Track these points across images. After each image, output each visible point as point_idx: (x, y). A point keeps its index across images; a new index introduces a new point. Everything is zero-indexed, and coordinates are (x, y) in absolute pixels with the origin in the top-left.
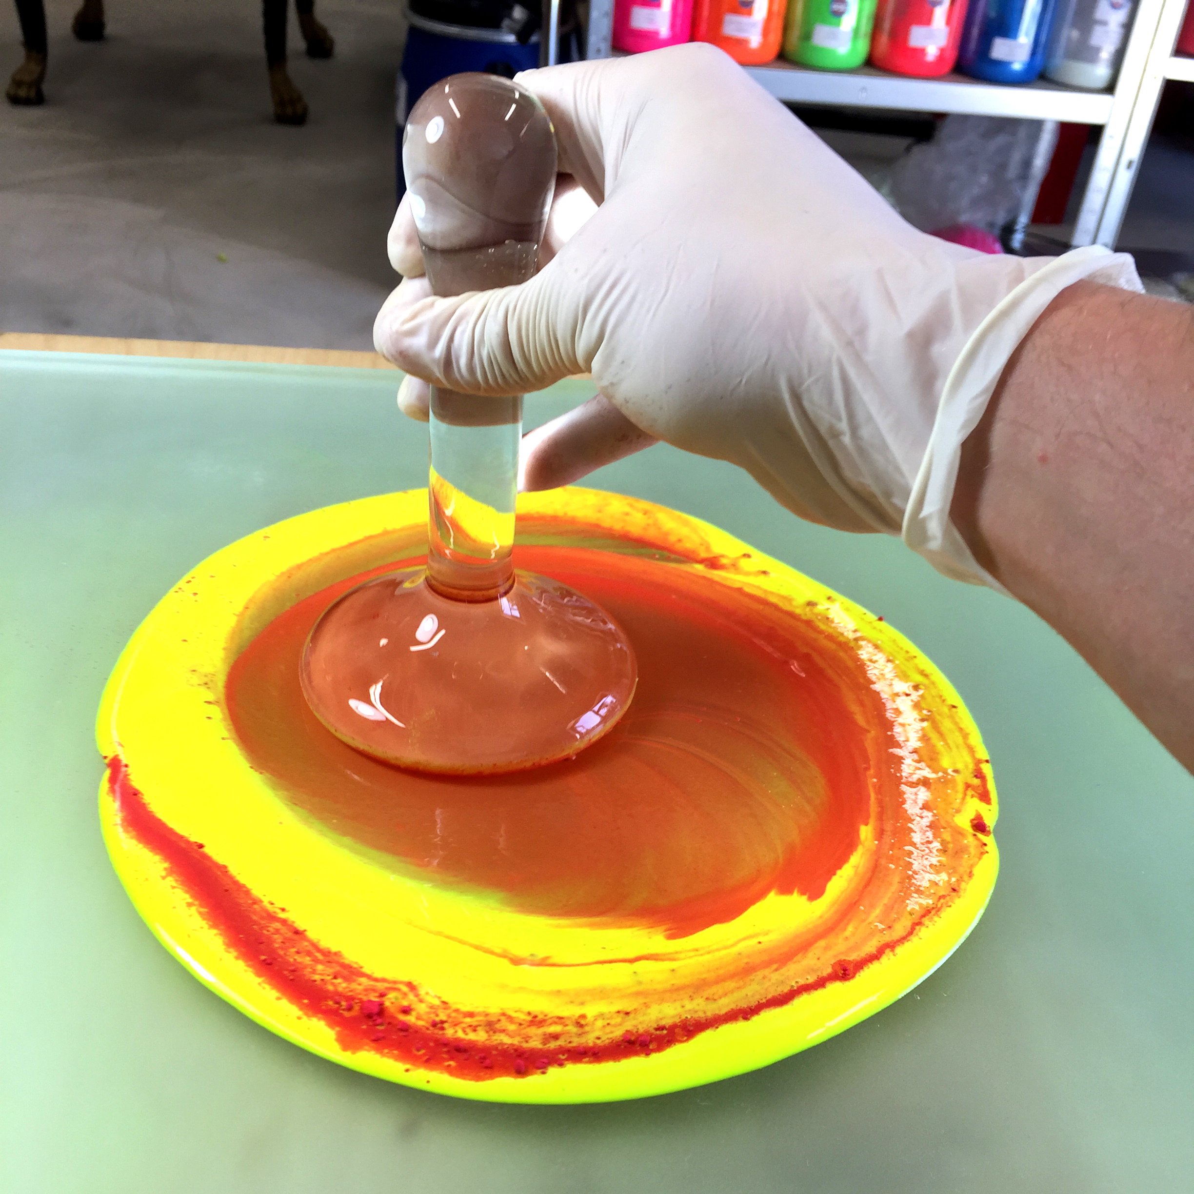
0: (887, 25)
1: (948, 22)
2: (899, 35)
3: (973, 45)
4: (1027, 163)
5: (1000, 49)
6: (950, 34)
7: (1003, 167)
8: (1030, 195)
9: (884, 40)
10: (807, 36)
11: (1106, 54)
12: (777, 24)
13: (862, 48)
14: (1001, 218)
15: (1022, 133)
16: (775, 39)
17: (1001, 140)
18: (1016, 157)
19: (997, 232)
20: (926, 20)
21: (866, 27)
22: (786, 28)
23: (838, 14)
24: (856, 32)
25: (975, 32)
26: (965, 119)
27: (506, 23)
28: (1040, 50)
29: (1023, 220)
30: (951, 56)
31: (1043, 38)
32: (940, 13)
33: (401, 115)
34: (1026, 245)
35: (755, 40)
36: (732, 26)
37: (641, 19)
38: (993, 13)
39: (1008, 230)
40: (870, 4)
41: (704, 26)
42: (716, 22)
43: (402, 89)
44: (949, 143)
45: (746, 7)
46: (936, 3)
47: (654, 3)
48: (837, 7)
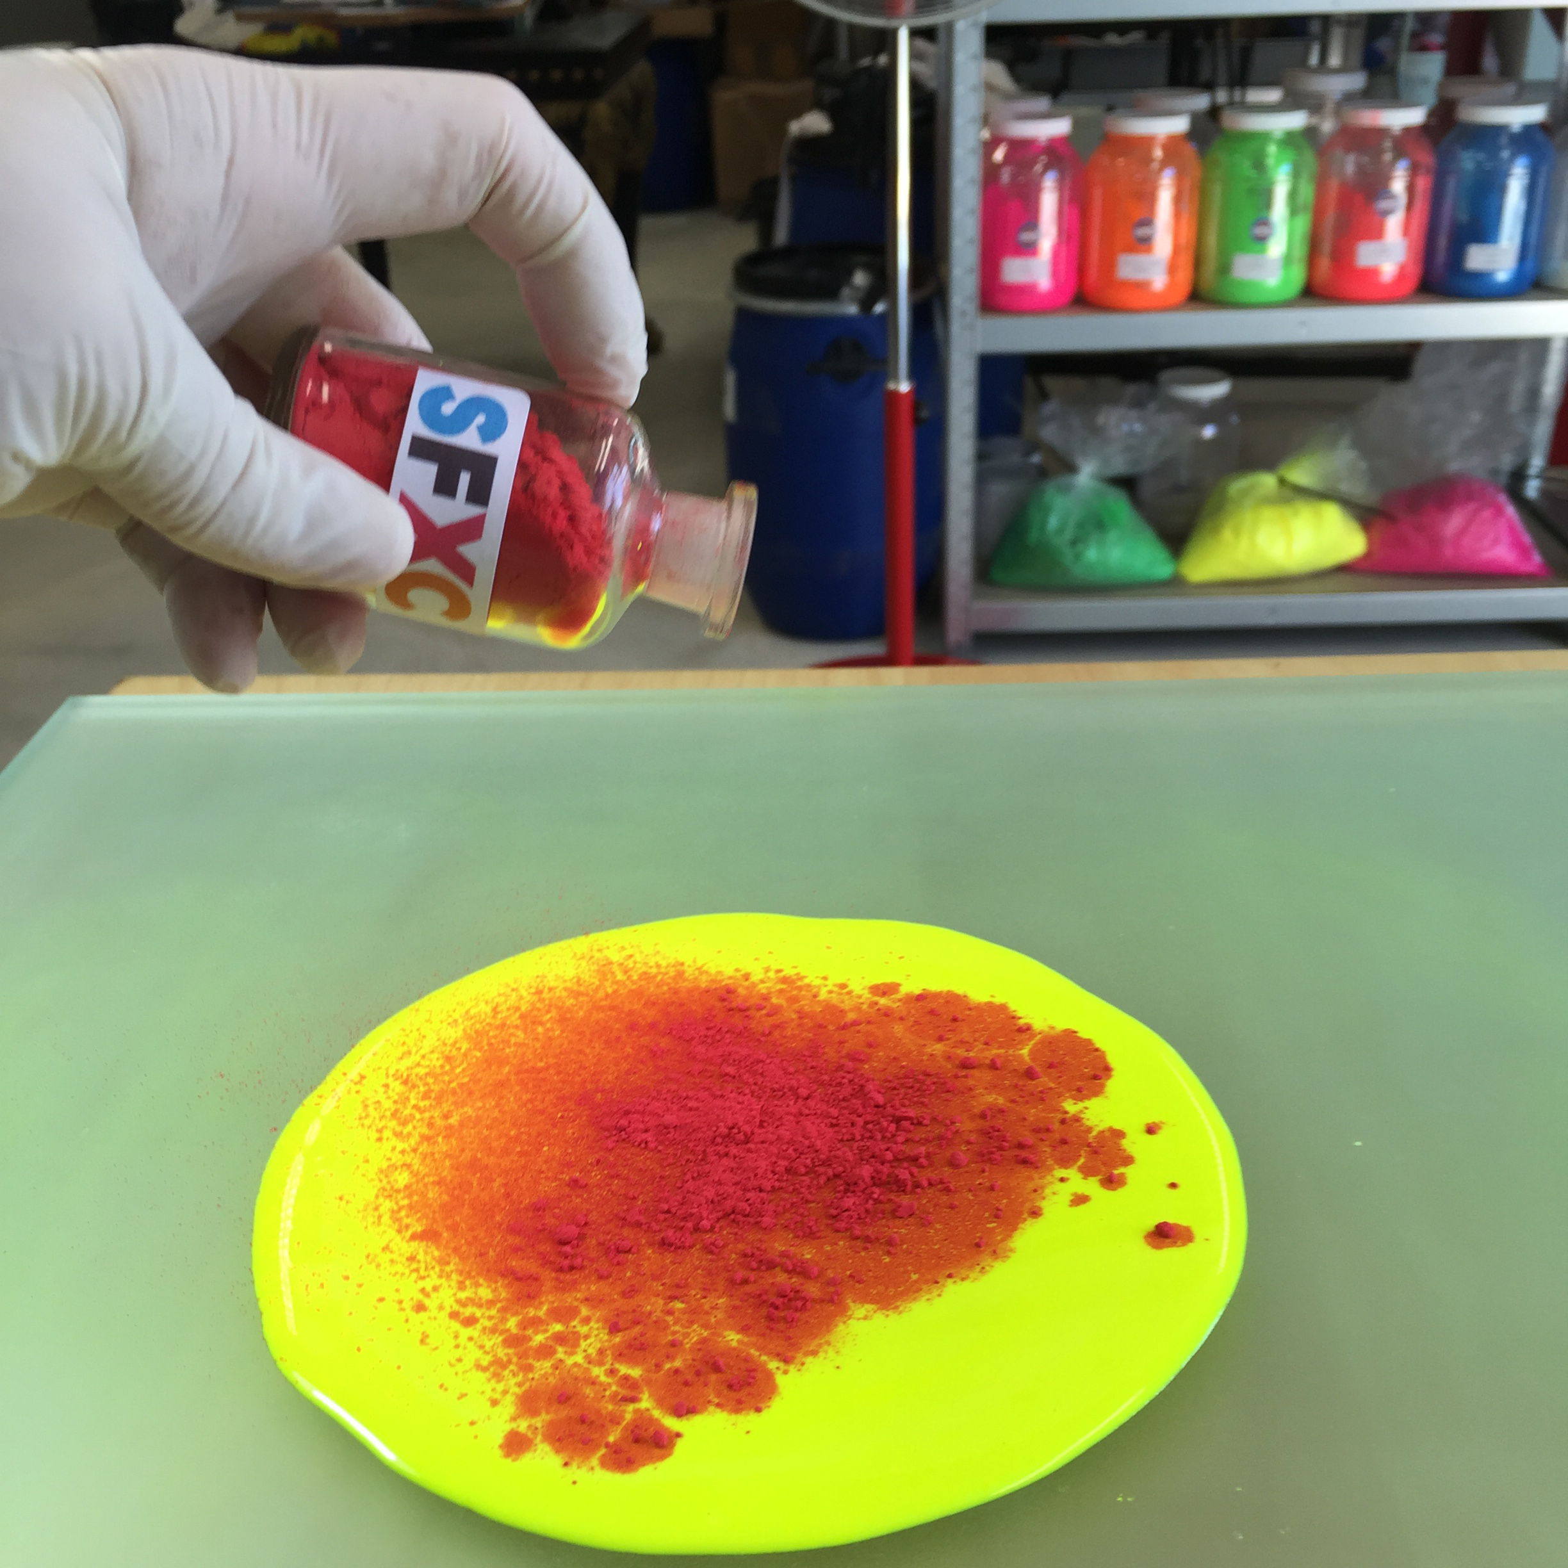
0: (1327, 247)
1: (1406, 232)
2: (1343, 256)
3: (1441, 257)
4: (1534, 393)
5: (1477, 258)
6: (1410, 247)
7: (1502, 399)
8: (1543, 430)
9: (1325, 264)
10: (1225, 269)
12: (1186, 262)
13: (1297, 277)
14: (1507, 461)
15: (1523, 357)
16: (1184, 276)
17: (1495, 368)
18: (1519, 387)
19: (1503, 480)
20: (1376, 233)
21: (1300, 251)
22: (1198, 263)
23: (1262, 239)
24: (1288, 259)
25: (1443, 242)
26: (1445, 347)
27: (846, 292)
28: (1531, 254)
29: (1537, 462)
30: (1415, 272)
31: (1533, 241)
32: (1394, 224)
33: (730, 410)
34: (1544, 493)
35: (1159, 281)
36: (1129, 267)
37: (1015, 271)
38: (1464, 217)
39: (1518, 476)
40: (1303, 223)
41: (1093, 273)
42: (1109, 265)
43: (730, 379)
44: (1425, 377)
45: (1144, 244)
46: (1387, 213)
47: (1029, 250)
48: (1259, 231)
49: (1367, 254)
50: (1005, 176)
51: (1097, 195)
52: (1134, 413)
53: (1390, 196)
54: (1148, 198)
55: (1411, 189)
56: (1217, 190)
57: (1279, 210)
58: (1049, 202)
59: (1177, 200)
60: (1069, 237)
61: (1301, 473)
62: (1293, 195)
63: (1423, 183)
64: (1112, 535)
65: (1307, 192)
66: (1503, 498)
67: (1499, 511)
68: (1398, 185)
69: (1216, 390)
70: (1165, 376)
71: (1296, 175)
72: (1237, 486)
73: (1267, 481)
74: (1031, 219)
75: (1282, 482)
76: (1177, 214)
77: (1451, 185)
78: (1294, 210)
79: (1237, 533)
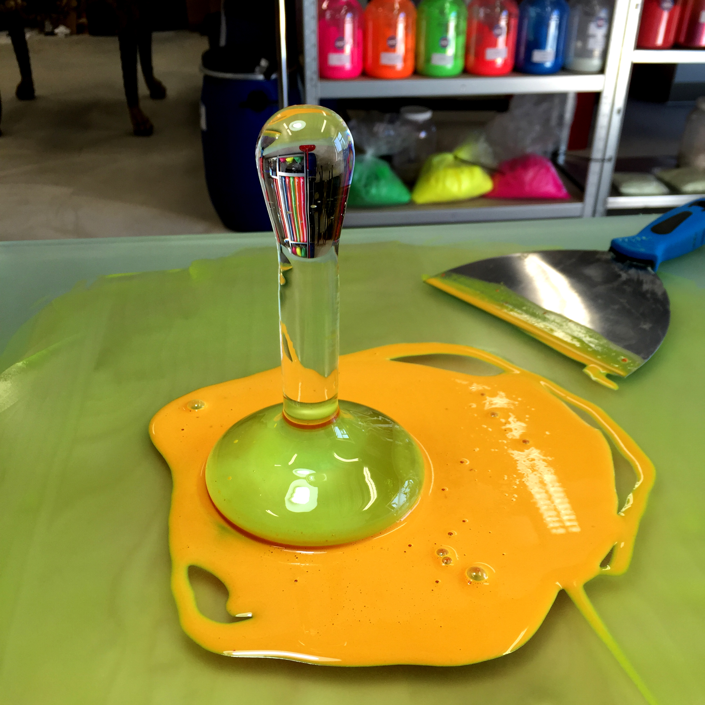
0: (473, 50)
1: (507, 44)
2: (480, 54)
3: (522, 56)
4: (561, 117)
5: (537, 56)
6: (509, 52)
7: (547, 120)
8: (565, 134)
9: (472, 58)
10: (428, 60)
11: (597, 53)
12: (411, 56)
13: (460, 64)
14: (550, 148)
15: (557, 101)
16: (410, 63)
17: (545, 106)
18: (555, 115)
19: (549, 156)
20: (494, 44)
21: (461, 52)
22: (416, 57)
23: (445, 47)
24: (456, 56)
25: (522, 49)
26: (524, 97)
27: (257, 69)
28: (560, 53)
29: (563, 148)
30: (510, 63)
31: (561, 47)
32: (501, 41)
33: (203, 124)
34: (566, 162)
35: (399, 65)
36: (386, 59)
37: (334, 60)
38: (531, 38)
39: (555, 155)
40: (462, 40)
41: (370, 61)
42: (377, 58)
43: (203, 110)
44: (516, 110)
45: (392, 48)
46: (498, 35)
47: (341, 50)
48: (444, 43)
49: (490, 54)
50: (328, 15)
51: (370, 25)
52: (390, 126)
53: (500, 28)
54: (394, 27)
55: (508, 25)
56: (424, 24)
57: (451, 33)
58: (348, 28)
59: (406, 28)
60: (358, 44)
61: (464, 153)
62: (457, 27)
63: (513, 22)
64: (383, 182)
65: (464, 25)
66: (550, 164)
67: (548, 170)
68: (503, 23)
69: (425, 116)
70: (403, 109)
71: (458, 17)
72: (437, 159)
73: (449, 157)
74: (341, 35)
75: (456, 158)
76: (406, 35)
77: (526, 22)
78: (458, 33)
79: (437, 181)
